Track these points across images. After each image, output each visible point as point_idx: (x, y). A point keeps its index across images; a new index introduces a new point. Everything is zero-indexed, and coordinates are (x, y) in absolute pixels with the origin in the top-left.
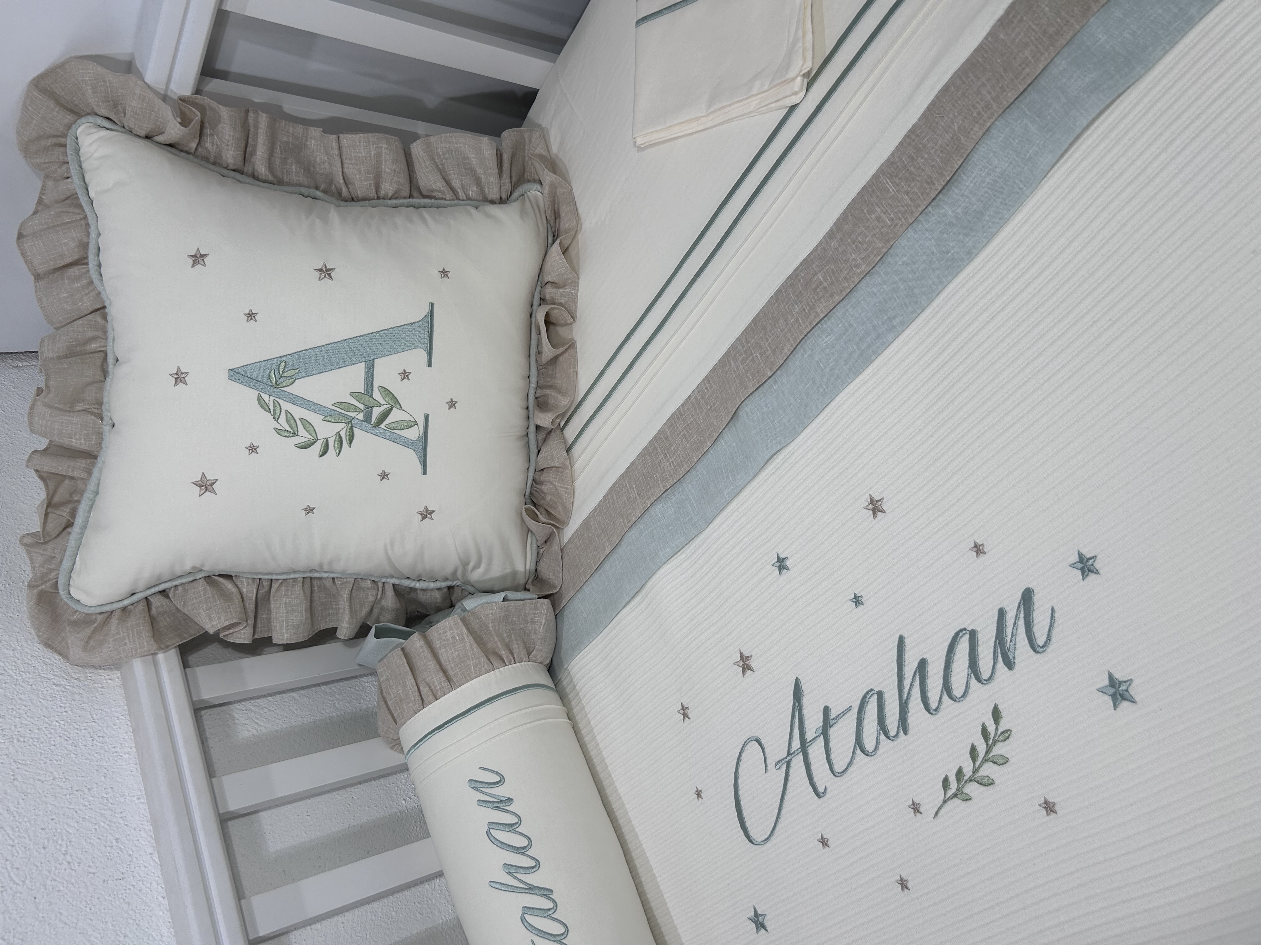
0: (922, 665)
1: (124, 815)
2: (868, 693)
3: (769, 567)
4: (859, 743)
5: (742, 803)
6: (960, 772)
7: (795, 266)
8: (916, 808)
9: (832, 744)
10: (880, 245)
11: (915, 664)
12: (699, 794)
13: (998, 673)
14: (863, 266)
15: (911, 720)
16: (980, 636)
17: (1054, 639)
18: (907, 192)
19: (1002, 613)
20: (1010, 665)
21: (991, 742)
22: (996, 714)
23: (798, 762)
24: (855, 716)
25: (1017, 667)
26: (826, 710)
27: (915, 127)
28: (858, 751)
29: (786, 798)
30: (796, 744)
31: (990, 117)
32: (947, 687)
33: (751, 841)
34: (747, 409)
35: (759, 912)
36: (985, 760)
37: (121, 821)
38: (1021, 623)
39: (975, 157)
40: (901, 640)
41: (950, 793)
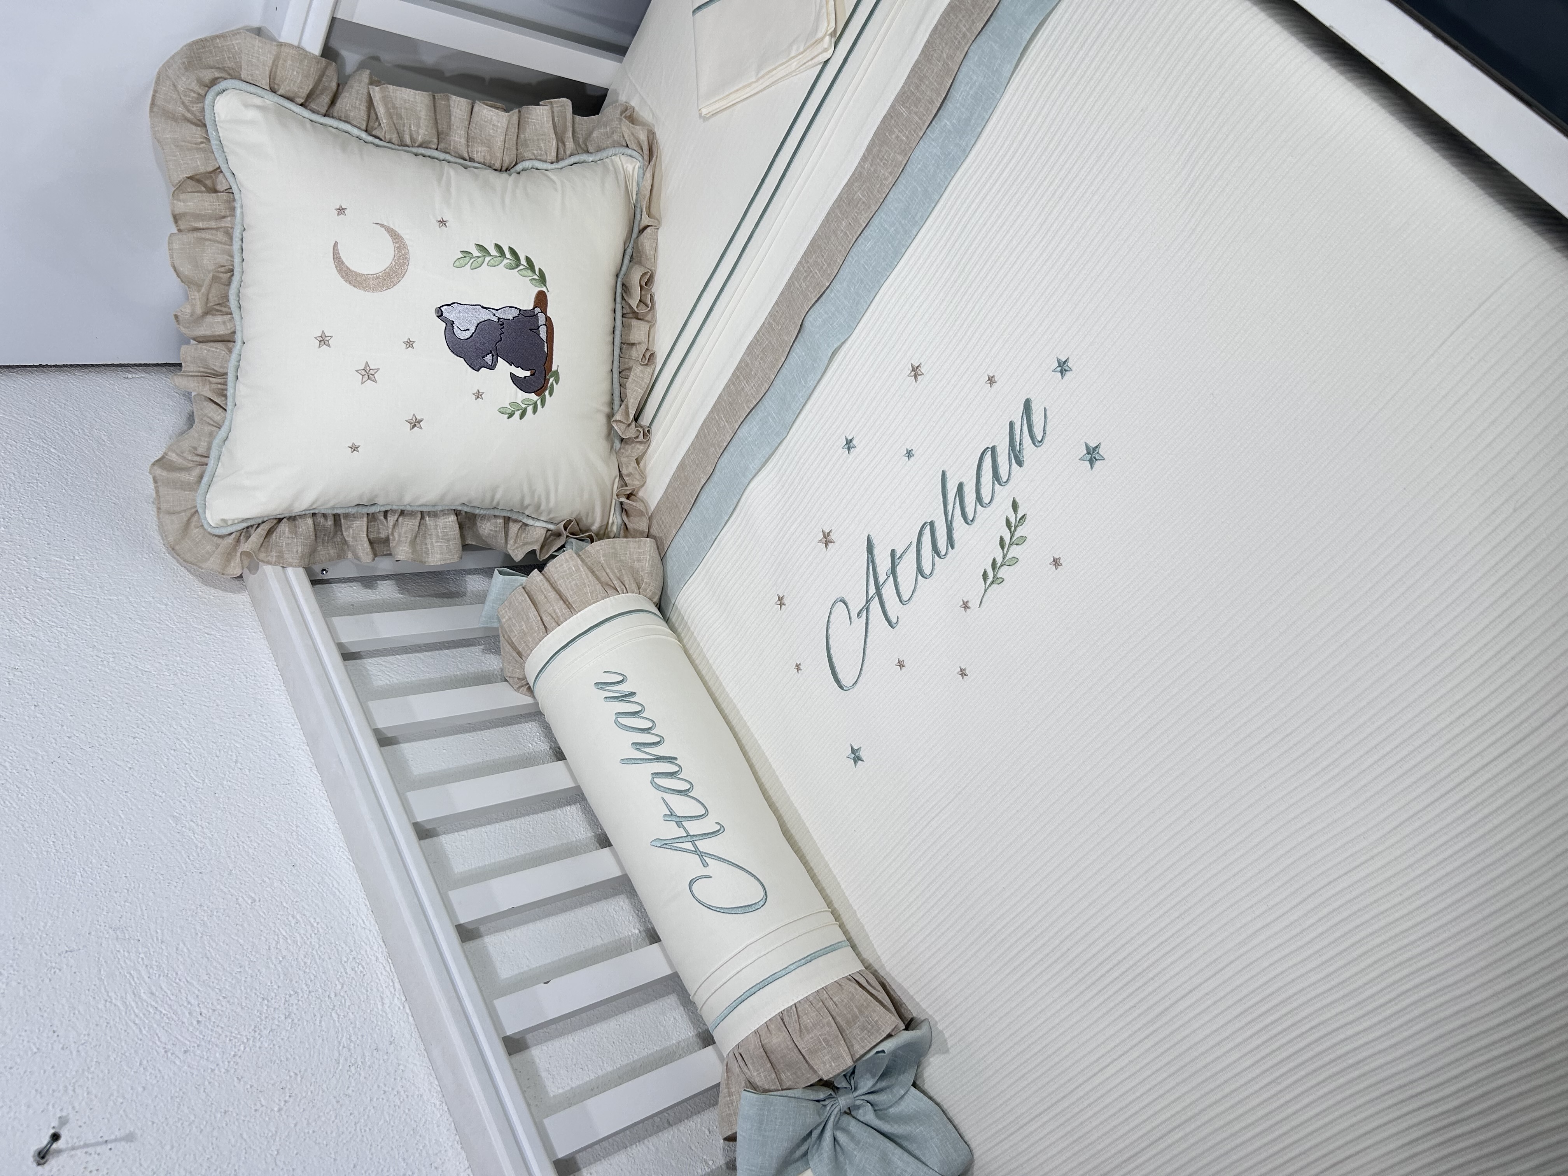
0: (960, 487)
1: (282, 736)
2: (923, 526)
3: (841, 450)
4: (920, 570)
5: (834, 660)
6: (994, 563)
7: (839, 191)
8: (966, 606)
9: (899, 580)
10: (901, 159)
11: (955, 490)
12: (798, 668)
13: (1013, 473)
14: (890, 179)
15: (956, 535)
16: (998, 449)
17: (1047, 433)
18: (916, 113)
19: (1011, 425)
20: (1020, 463)
21: (1013, 529)
22: (1015, 506)
23: (875, 604)
24: (915, 549)
25: (1025, 464)
26: (893, 552)
27: (917, 62)
28: (920, 577)
29: (868, 640)
30: (872, 590)
31: (966, 44)
32: (979, 499)
33: (843, 689)
34: (810, 318)
35: (856, 748)
36: (1010, 545)
37: (280, 741)
38: (1025, 428)
39: (960, 76)
40: (944, 474)
41: (988, 582)
